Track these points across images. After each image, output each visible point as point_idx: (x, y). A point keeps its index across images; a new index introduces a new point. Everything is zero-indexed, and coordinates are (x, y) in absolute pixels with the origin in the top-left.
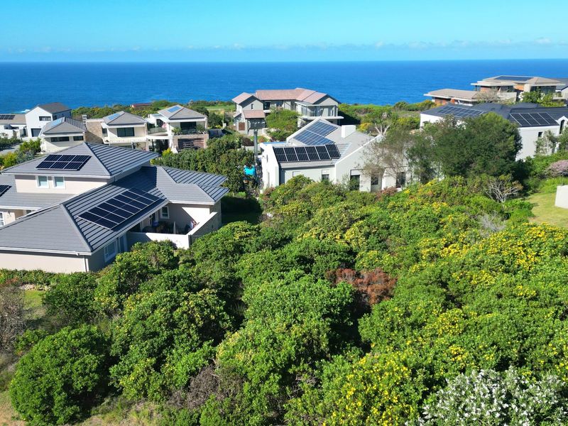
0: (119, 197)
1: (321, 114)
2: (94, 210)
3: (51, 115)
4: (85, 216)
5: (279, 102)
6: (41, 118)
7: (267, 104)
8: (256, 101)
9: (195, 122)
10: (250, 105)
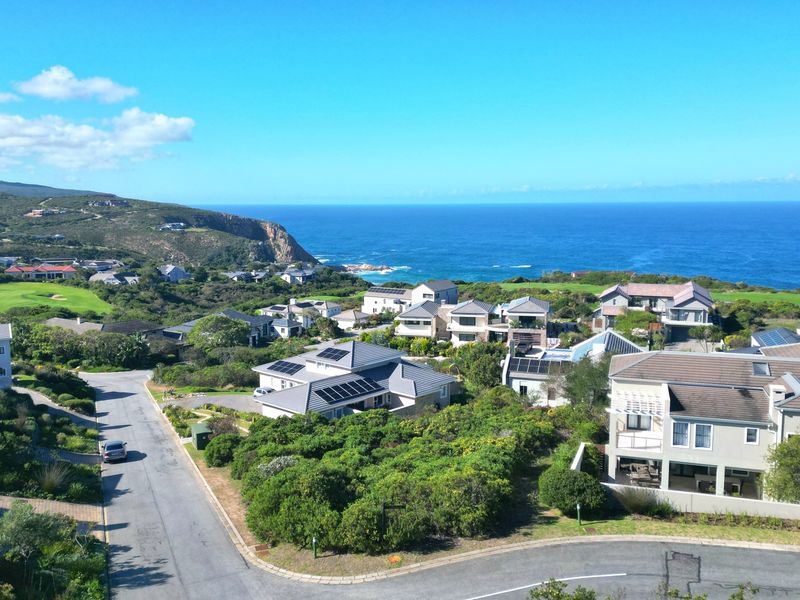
0: (352, 383)
1: (685, 318)
2: (328, 390)
3: (433, 293)
4: (319, 392)
5: (653, 300)
6: (424, 295)
7: (633, 301)
8: (620, 297)
9: (535, 317)
10: (612, 301)
